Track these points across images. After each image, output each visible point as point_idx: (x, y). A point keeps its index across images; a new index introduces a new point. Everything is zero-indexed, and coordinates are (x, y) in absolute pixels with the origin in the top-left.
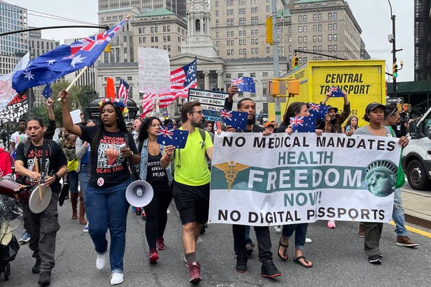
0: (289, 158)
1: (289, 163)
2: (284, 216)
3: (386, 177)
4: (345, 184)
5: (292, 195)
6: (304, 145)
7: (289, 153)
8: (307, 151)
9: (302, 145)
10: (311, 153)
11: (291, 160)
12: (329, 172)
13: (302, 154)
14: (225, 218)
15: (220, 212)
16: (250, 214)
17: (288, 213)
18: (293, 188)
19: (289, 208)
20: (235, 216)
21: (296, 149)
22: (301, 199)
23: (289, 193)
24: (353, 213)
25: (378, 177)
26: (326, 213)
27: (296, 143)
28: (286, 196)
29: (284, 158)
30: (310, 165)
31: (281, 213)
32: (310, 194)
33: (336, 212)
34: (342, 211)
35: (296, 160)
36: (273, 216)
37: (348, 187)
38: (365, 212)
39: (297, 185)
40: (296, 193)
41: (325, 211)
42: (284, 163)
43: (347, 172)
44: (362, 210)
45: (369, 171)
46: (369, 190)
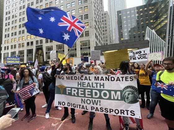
1: (83, 86)
2: (81, 107)
3: (133, 94)
4: (112, 98)
5: (85, 99)
6: (89, 80)
7: (83, 83)
10: (92, 83)
11: (84, 86)
12: (103, 92)
13: (89, 83)
15: (59, 102)
16: (68, 103)
17: (83, 106)
18: (85, 97)
19: (83, 104)
21: (87, 82)
22: (88, 102)
25: (129, 94)
26: (104, 110)
27: (86, 79)
28: (82, 99)
29: (81, 84)
30: (91, 88)
31: (80, 105)
32: (92, 100)
33: (109, 110)
34: (111, 110)
35: (86, 86)
36: (76, 105)
39: (87, 96)
41: (104, 109)
42: (81, 86)
43: (113, 93)
44: (121, 110)
45: (124, 92)
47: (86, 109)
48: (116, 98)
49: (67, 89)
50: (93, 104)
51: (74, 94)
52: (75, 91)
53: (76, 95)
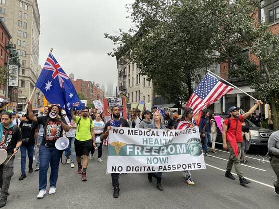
0: (150, 141)
2: (146, 169)
3: (197, 146)
4: (179, 152)
5: (151, 158)
6: (157, 136)
7: (150, 139)
8: (159, 138)
9: (156, 135)
10: (161, 139)
11: (151, 143)
12: (170, 147)
13: (156, 140)
14: (115, 171)
15: (113, 167)
16: (127, 167)
18: (151, 155)
20: (120, 169)
21: (154, 138)
22: (156, 161)
23: (149, 157)
24: (184, 166)
25: (193, 147)
26: (172, 168)
27: (153, 134)
28: (148, 159)
29: (147, 141)
30: (160, 145)
31: (145, 167)
32: (160, 158)
33: (176, 167)
34: (179, 166)
35: (154, 142)
36: (140, 168)
38: (190, 165)
39: (153, 153)
40: (153, 157)
41: (171, 167)
42: (147, 144)
43: (178, 146)
44: (188, 164)
45: (189, 144)
46: (190, 154)
47: (153, 170)
48: (182, 152)
49: (128, 147)
50: (162, 163)
51: (137, 152)
52: (138, 149)
53: (140, 154)
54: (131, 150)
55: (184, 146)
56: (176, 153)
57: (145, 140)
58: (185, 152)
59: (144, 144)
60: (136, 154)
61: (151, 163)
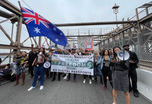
0: (68, 60)
2: (66, 71)
3: (91, 64)
8: (72, 59)
10: (73, 59)
12: (78, 63)
13: (71, 59)
14: (54, 71)
15: (53, 69)
16: (59, 70)
17: (67, 71)
18: (69, 66)
19: (68, 70)
20: (56, 70)
21: (70, 58)
22: (70, 68)
23: (68, 67)
24: (84, 73)
25: (89, 65)
27: (70, 57)
30: (73, 62)
33: (80, 72)
35: (70, 60)
36: (64, 71)
37: (83, 67)
39: (70, 65)
41: (78, 72)
43: (82, 64)
44: (85, 72)
46: (87, 67)
47: (69, 72)
48: (84, 66)
49: (59, 62)
50: (73, 69)
51: (63, 64)
52: (63, 63)
53: (64, 65)
54: (61, 63)
55: (85, 64)
56: (81, 66)
57: (66, 59)
58: (85, 66)
59: (65, 61)
60: (62, 65)
61: (68, 69)
